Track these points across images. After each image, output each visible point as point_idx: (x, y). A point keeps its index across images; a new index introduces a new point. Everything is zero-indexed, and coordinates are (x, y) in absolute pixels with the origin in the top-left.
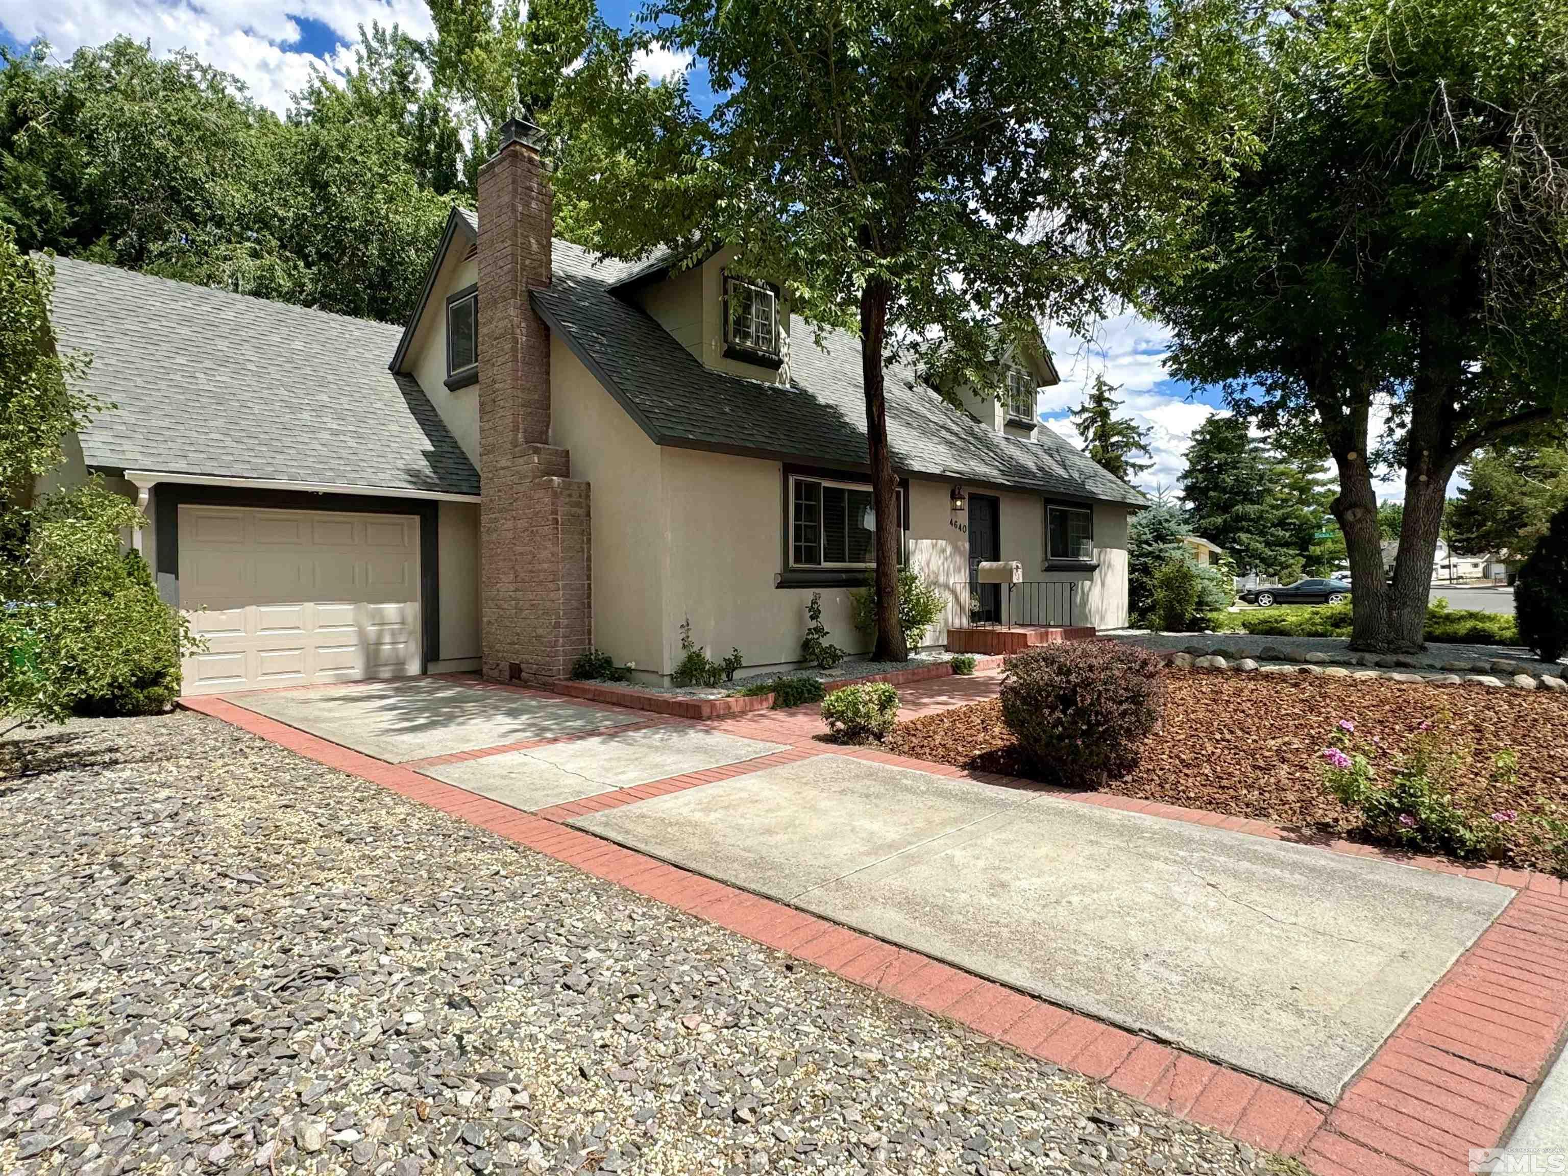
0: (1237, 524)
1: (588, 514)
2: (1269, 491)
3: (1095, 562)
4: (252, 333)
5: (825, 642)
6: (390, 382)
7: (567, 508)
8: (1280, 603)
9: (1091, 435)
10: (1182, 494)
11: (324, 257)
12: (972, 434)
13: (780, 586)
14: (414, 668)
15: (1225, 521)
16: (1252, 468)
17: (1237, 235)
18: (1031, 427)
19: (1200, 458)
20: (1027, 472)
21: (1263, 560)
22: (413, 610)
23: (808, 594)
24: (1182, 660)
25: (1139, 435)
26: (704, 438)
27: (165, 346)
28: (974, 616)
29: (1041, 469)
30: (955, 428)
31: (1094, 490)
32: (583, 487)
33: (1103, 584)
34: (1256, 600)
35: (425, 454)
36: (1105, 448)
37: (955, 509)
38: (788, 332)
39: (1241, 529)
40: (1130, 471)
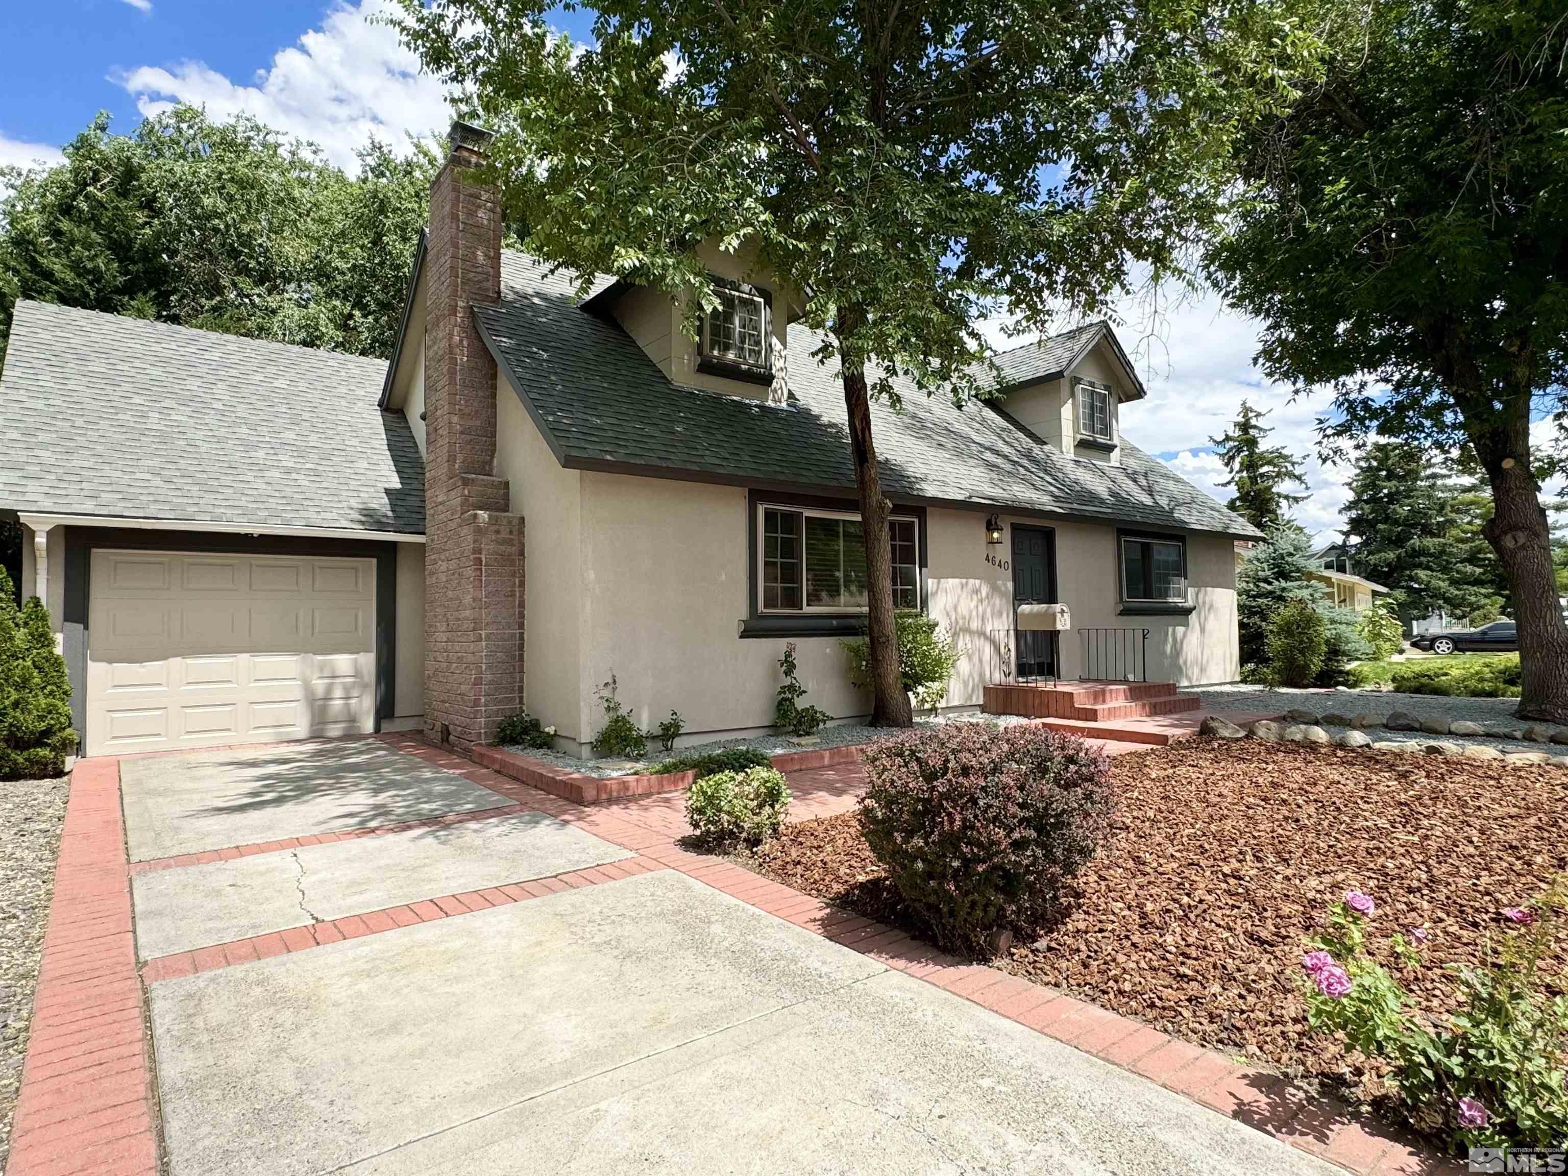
0: (1415, 558)
1: (522, 553)
2: (1452, 522)
3: (1190, 603)
4: (234, 373)
5: (801, 703)
6: (376, 419)
7: (492, 547)
8: (1463, 651)
9: (1237, 466)
10: (1346, 528)
11: (384, 306)
12: (1029, 455)
13: (745, 635)
14: (368, 725)
15: (1399, 557)
16: (1429, 497)
17: (1328, 189)
18: (1110, 448)
19: (1365, 487)
20: (1093, 498)
21: (1447, 600)
22: (368, 661)
23: (782, 644)
24: (1267, 731)
25: (1293, 464)
26: (659, 463)
27: (126, 387)
28: (1023, 670)
29: (1113, 494)
30: (1006, 450)
31: (1186, 519)
32: (516, 522)
33: (1203, 630)
34: (1431, 647)
35: (388, 492)
36: (1253, 480)
37: (992, 542)
38: (784, 344)
39: (1420, 566)
40: (1284, 503)
